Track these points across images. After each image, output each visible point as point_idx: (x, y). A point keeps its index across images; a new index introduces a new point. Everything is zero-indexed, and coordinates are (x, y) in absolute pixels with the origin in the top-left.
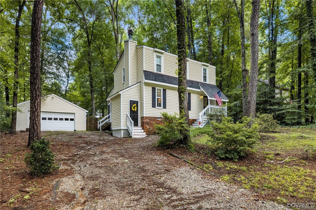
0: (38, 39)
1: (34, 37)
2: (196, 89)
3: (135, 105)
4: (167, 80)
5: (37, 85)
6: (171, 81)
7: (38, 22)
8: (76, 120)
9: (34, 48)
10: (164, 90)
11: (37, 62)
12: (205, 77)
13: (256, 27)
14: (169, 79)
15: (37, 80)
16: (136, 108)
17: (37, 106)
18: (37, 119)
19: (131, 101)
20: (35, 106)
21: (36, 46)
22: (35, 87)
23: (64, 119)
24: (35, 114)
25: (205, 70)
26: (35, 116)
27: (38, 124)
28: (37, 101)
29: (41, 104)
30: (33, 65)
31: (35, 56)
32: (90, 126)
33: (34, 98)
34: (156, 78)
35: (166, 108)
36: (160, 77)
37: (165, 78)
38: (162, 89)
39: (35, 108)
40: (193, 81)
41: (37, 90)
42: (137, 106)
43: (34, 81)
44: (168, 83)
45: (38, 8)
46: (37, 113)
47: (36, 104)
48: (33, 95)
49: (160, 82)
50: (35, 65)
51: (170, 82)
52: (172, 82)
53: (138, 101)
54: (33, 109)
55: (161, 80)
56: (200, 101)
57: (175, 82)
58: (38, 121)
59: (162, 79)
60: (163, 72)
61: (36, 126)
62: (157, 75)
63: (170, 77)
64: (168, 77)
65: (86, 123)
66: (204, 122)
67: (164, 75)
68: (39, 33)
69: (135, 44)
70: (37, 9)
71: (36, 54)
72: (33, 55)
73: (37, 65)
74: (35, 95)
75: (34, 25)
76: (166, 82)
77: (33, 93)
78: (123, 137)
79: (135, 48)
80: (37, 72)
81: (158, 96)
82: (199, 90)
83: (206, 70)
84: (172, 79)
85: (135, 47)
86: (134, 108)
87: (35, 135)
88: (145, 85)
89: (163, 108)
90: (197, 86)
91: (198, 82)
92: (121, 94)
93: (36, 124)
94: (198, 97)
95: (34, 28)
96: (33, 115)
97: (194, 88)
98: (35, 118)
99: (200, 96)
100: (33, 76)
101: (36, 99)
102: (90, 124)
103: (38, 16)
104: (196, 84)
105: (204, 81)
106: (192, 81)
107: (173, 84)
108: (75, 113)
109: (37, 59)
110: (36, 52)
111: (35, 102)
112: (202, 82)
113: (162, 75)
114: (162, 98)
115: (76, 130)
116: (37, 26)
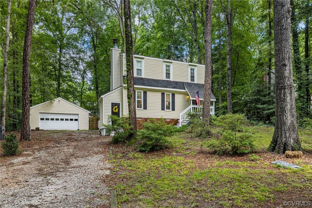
0: (28, 62)
1: (24, 60)
2: (181, 89)
3: (116, 107)
4: (147, 83)
5: (26, 96)
6: (152, 83)
7: (28, 49)
8: (79, 120)
9: (24, 68)
10: (145, 93)
11: (26, 79)
12: (192, 78)
13: (208, 34)
14: (150, 82)
15: (27, 92)
16: (117, 109)
17: (26, 111)
18: (27, 120)
19: (112, 104)
20: (25, 111)
21: (26, 67)
22: (25, 97)
23: (69, 120)
24: (25, 117)
25: (192, 70)
26: (25, 119)
27: (27, 124)
28: (26, 107)
29: (29, 110)
30: (24, 81)
31: (25, 74)
32: (92, 126)
33: (24, 105)
34: (136, 82)
35: (146, 109)
36: (139, 81)
37: (145, 81)
38: (143, 91)
39: (25, 112)
40: (178, 82)
41: (26, 100)
42: (119, 108)
43: (24, 93)
44: (148, 86)
45: (28, 38)
46: (27, 116)
47: (26, 110)
48: (24, 103)
49: (140, 85)
50: (25, 81)
51: (150, 85)
52: (152, 85)
53: (119, 104)
54: (24, 113)
55: (141, 84)
56: (186, 101)
57: (157, 84)
58: (27, 122)
59: (142, 82)
60: (143, 76)
61: (26, 125)
62: (137, 79)
63: (151, 80)
64: (149, 80)
65: (88, 123)
66: (185, 122)
67: (144, 79)
68: (28, 57)
69: (119, 51)
70: (26, 39)
71: (26, 72)
72: (24, 74)
73: (26, 81)
74: (25, 103)
75: (25, 52)
76: (146, 85)
77: (23, 102)
78: (105, 135)
79: (118, 56)
80: (26, 86)
81: (138, 98)
82: (184, 91)
83: (194, 70)
84: (153, 82)
85: (119, 54)
86: (116, 110)
87: (24, 132)
88: (124, 89)
89: (144, 109)
90: (181, 86)
91: (183, 83)
92: (103, 98)
93: (26, 124)
94: (184, 97)
95: (25, 54)
96: (23, 118)
97: (178, 88)
98: (25, 120)
99: (185, 96)
100: (24, 89)
101: (25, 106)
102: (92, 124)
103: (27, 44)
104: (181, 85)
105: (191, 81)
106: (176, 82)
107: (153, 86)
108: (78, 114)
109: (26, 76)
110: (26, 71)
111: (25, 108)
112: (189, 82)
113: (142, 79)
114: (142, 100)
115: (79, 130)
116: (27, 52)
